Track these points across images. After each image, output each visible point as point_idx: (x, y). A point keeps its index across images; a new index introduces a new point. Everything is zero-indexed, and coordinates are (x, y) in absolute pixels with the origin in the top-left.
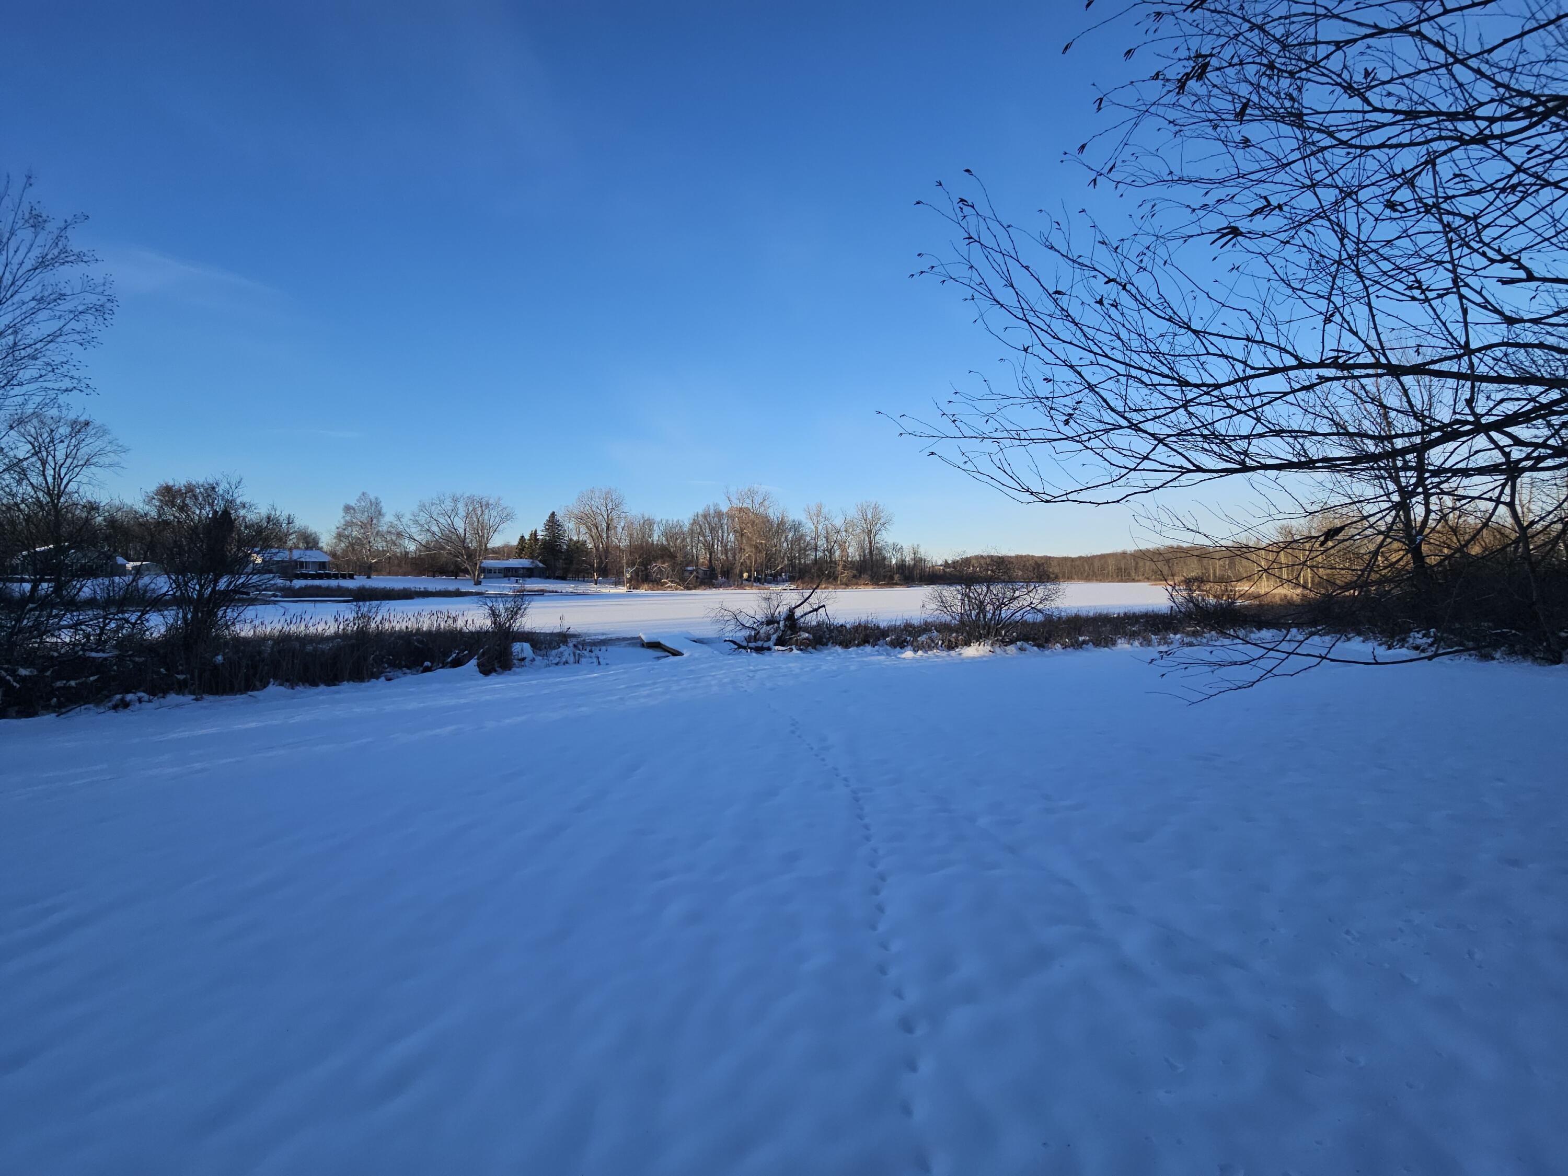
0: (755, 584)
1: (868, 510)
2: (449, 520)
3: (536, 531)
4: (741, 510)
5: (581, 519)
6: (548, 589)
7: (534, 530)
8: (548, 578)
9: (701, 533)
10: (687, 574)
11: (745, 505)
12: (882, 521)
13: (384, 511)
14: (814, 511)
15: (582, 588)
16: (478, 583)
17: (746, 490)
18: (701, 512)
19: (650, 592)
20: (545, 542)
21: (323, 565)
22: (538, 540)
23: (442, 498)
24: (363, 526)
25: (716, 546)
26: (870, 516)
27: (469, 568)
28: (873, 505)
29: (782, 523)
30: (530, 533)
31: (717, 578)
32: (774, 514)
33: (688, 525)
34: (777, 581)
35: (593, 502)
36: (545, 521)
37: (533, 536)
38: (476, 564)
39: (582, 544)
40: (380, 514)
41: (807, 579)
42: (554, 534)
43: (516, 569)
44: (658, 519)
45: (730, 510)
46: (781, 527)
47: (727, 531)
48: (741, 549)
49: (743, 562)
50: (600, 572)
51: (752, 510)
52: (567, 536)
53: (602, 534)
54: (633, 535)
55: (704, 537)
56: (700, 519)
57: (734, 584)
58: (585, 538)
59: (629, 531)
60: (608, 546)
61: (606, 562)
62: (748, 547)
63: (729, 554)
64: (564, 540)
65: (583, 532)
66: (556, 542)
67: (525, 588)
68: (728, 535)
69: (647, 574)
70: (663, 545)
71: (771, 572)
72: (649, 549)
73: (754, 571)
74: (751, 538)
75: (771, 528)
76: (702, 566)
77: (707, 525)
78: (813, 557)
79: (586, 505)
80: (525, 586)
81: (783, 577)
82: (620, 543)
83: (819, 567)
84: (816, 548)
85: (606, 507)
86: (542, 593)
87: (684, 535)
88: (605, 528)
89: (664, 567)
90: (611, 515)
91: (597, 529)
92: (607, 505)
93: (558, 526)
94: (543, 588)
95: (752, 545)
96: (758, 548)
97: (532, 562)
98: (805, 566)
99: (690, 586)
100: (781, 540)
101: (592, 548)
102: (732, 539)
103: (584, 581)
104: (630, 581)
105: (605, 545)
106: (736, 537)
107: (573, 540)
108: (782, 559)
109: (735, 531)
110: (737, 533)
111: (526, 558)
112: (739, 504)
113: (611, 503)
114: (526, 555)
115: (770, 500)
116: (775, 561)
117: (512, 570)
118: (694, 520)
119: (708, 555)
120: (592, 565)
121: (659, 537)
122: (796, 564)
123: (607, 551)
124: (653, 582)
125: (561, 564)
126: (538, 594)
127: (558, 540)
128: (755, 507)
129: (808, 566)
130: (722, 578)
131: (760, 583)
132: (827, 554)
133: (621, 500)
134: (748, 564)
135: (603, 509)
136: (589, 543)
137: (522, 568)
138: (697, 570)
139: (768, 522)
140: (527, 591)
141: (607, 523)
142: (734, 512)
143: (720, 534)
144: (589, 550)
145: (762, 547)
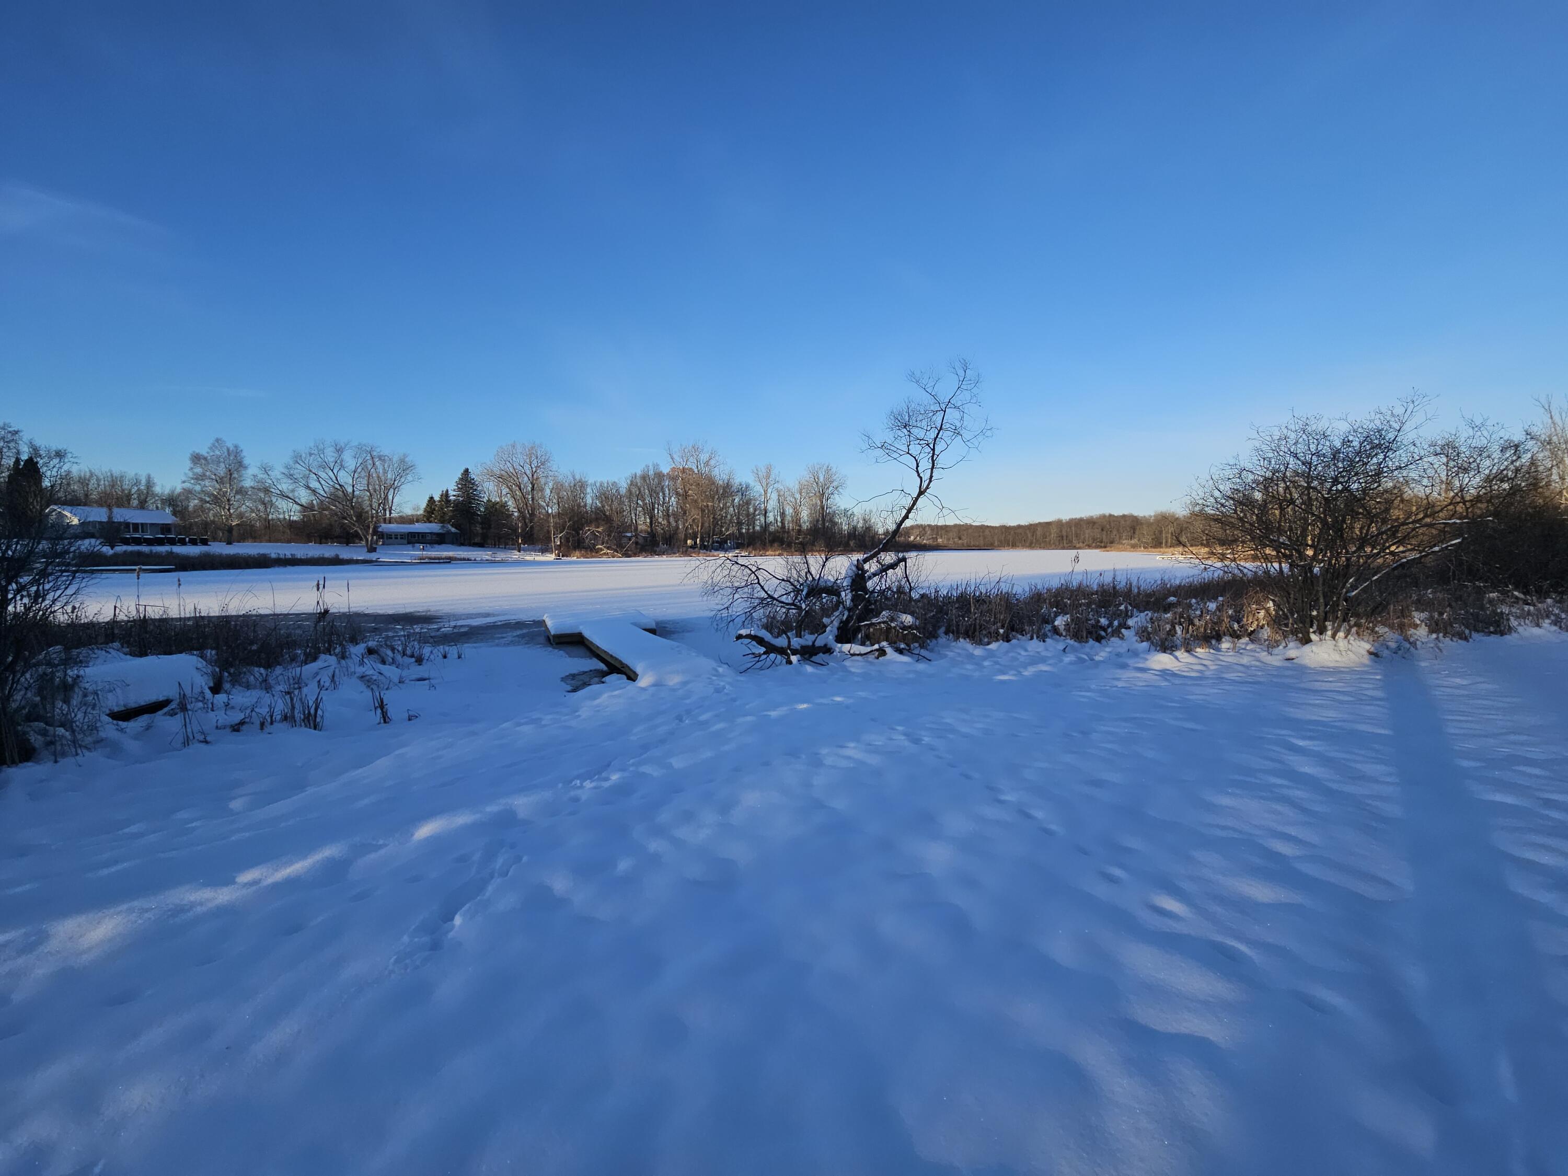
0: (701, 551)
1: (820, 472)
2: (331, 474)
3: (447, 491)
4: (684, 471)
5: (502, 479)
6: (458, 557)
7: (445, 490)
8: (462, 544)
9: (640, 496)
10: (624, 541)
11: (689, 465)
12: (835, 484)
13: (246, 461)
14: (762, 473)
15: (501, 555)
16: (372, 550)
17: (691, 446)
18: (639, 473)
19: (582, 559)
20: (457, 504)
21: (166, 528)
22: (450, 501)
23: (321, 446)
24: (221, 481)
25: (656, 510)
26: (821, 479)
27: (360, 532)
28: (825, 467)
29: (728, 486)
30: (440, 493)
31: (658, 545)
32: (720, 474)
33: (625, 485)
34: (725, 548)
35: (514, 459)
36: (457, 479)
37: (444, 497)
38: (369, 527)
39: (502, 506)
40: (240, 465)
41: (758, 545)
42: (468, 494)
43: (423, 534)
44: (591, 481)
45: (673, 469)
46: (727, 491)
47: (669, 494)
48: (685, 513)
49: (687, 527)
50: (524, 537)
51: (696, 471)
52: (484, 497)
53: (527, 496)
54: (563, 498)
55: (643, 501)
56: (638, 480)
57: (679, 551)
58: (506, 499)
59: (558, 494)
60: (533, 509)
61: (532, 527)
62: (693, 510)
63: (672, 519)
64: (481, 501)
65: (504, 493)
66: (470, 503)
67: (429, 556)
68: (670, 498)
69: (578, 540)
70: (597, 508)
71: (719, 538)
72: (581, 512)
73: (699, 536)
74: (696, 501)
75: (717, 490)
76: (641, 532)
77: (646, 487)
78: (763, 522)
79: (507, 462)
80: (430, 553)
81: (729, 544)
82: (548, 506)
83: (770, 533)
84: (766, 513)
85: (531, 465)
86: (449, 560)
87: (621, 498)
88: (530, 489)
89: (598, 532)
90: (536, 474)
91: (520, 489)
92: (531, 463)
93: (472, 484)
94: (451, 556)
95: (698, 508)
96: (704, 511)
97: (443, 527)
98: (754, 532)
99: (630, 552)
100: (728, 504)
101: (514, 510)
102: (674, 503)
103: (505, 548)
104: (559, 548)
105: (530, 508)
106: (679, 499)
107: (491, 501)
108: (729, 525)
109: (677, 494)
110: (680, 496)
111: (436, 523)
112: (682, 463)
113: (536, 460)
114: (435, 519)
115: (717, 458)
116: (722, 527)
117: (418, 536)
118: (632, 481)
119: (648, 520)
120: (515, 530)
121: (593, 500)
122: (744, 531)
123: (532, 515)
124: (586, 549)
125: (478, 528)
126: (444, 562)
127: (473, 501)
128: (699, 467)
129: (758, 531)
130: (664, 545)
131: (707, 550)
132: (779, 519)
133: (547, 458)
134: (693, 529)
135: (527, 467)
136: (511, 504)
137: (430, 533)
138: (636, 536)
139: (714, 483)
140: (430, 558)
141: (532, 483)
142: (676, 473)
143: (661, 497)
144: (511, 513)
145: (709, 511)
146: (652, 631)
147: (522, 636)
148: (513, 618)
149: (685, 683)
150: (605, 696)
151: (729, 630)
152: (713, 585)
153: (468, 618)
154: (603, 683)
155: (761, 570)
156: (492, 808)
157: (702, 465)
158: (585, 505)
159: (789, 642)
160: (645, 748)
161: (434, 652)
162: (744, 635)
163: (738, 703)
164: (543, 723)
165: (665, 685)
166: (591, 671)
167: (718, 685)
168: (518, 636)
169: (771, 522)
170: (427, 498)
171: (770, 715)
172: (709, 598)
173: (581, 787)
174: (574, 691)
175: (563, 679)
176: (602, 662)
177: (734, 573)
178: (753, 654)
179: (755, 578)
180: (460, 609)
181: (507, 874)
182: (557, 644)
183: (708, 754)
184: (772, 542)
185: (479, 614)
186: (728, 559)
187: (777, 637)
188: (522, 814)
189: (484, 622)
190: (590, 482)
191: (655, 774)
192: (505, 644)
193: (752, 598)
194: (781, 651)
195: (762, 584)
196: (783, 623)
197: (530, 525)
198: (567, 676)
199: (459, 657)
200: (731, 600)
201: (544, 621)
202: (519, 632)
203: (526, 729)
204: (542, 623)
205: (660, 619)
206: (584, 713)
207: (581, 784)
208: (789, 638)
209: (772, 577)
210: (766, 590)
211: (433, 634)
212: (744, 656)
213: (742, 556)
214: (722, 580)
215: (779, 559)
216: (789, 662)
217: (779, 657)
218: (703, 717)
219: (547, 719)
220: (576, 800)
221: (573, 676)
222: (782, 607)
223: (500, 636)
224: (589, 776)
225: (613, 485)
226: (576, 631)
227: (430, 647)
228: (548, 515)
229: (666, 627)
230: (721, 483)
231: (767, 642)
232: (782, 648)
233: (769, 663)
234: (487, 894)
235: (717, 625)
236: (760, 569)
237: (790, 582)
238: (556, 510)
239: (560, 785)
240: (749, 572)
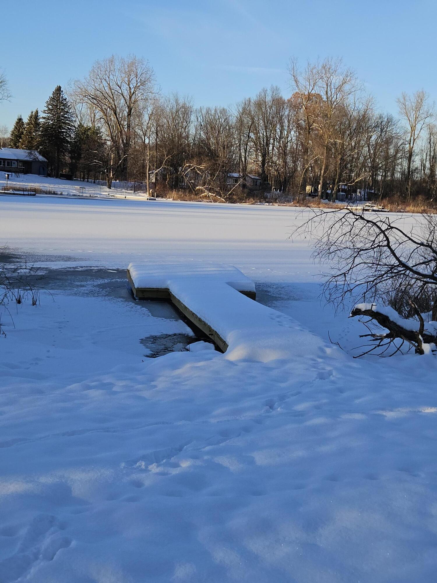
0: (322, 201)
3: (37, 112)
4: (309, 97)
5: (97, 101)
6: (44, 189)
7: (34, 111)
8: (49, 175)
9: (253, 127)
10: (230, 182)
11: (317, 91)
14: (411, 102)
15: (90, 191)
17: (321, 66)
18: (254, 98)
19: (179, 202)
20: (47, 128)
22: (39, 124)
25: (271, 148)
29: (363, 119)
30: (29, 114)
34: (351, 199)
35: (111, 77)
36: (47, 99)
37: (33, 119)
39: (94, 132)
42: (59, 117)
43: (9, 161)
44: (196, 106)
45: (296, 95)
47: (288, 127)
48: (306, 151)
49: (307, 170)
50: (116, 171)
51: (325, 98)
52: (75, 121)
53: (122, 122)
54: (163, 126)
55: (256, 134)
56: (252, 109)
57: (294, 199)
58: (99, 125)
59: (157, 121)
60: (128, 139)
61: (125, 160)
62: (316, 148)
63: (289, 159)
64: (72, 126)
65: (97, 117)
66: (60, 127)
67: (14, 186)
68: (289, 132)
69: (177, 178)
70: (201, 141)
71: (346, 185)
72: (181, 144)
73: (321, 182)
74: (321, 137)
75: (349, 124)
76: (250, 173)
77: (261, 117)
78: (406, 168)
79: (103, 81)
80: (14, 183)
81: (358, 194)
82: (145, 136)
83: (414, 183)
84: (411, 155)
85: (129, 85)
86: (34, 193)
87: (229, 129)
88: (126, 114)
89: (200, 169)
90: (134, 96)
91: (116, 114)
92: (129, 82)
93: (63, 106)
94: (37, 188)
95: (323, 146)
96: (331, 150)
97: (30, 154)
98: (392, 180)
99: (235, 197)
100: (362, 142)
101: (108, 138)
102: (294, 138)
103: (94, 182)
104: (154, 185)
105: (124, 137)
106: (300, 134)
107: (83, 126)
108: (361, 169)
109: (299, 126)
110: (301, 129)
111: (23, 148)
112: (308, 87)
113: (135, 79)
114: (22, 144)
115: (353, 82)
116: (351, 171)
117: (4, 162)
118: (244, 109)
119: (260, 159)
120: (106, 162)
121: (196, 130)
122: (379, 178)
123: (127, 145)
124: (185, 189)
125: (67, 158)
126: (28, 195)
127: (63, 125)
128: (329, 93)
129: (398, 180)
130: (276, 190)
131: (329, 200)
132: (428, 165)
133: (148, 76)
134: (315, 172)
135: (125, 87)
136: (104, 131)
137: (17, 160)
138: (244, 177)
139: (346, 115)
140: (14, 189)
141: (129, 107)
142: (300, 100)
143: (278, 131)
144: (103, 141)
145: (336, 150)
146: (251, 295)
147: (103, 286)
148: (94, 264)
149: (283, 362)
150: (188, 366)
151: (345, 302)
152: (330, 244)
153: (47, 260)
154: (188, 350)
155: (394, 230)
156: (46, 480)
157: (333, 91)
158: (187, 137)
159: (422, 325)
160: (225, 434)
161: (8, 295)
162: (363, 310)
163: (345, 395)
164: (114, 389)
165: (257, 362)
166: (175, 335)
167: (324, 369)
168: (98, 286)
169: (417, 168)
170: (15, 120)
171: (386, 416)
172: (322, 260)
173: (146, 470)
174: (153, 356)
175: (142, 341)
176: (189, 326)
177: (357, 231)
178: (373, 335)
179: (385, 239)
180: (40, 250)
181: (53, 558)
182: (140, 299)
183: (299, 453)
184: (415, 195)
185: (60, 257)
186: (351, 212)
187: (407, 317)
188: (77, 491)
189: (64, 267)
190: (195, 108)
191: (232, 468)
192: (83, 293)
193: (378, 264)
194: (410, 336)
195: (393, 247)
196: (416, 300)
197: (123, 157)
198: (147, 338)
199: (34, 304)
200: (350, 265)
201: (129, 271)
202: (100, 282)
203: (95, 394)
204: (126, 273)
205: (262, 281)
206: (161, 383)
207: (147, 467)
208: (422, 320)
209: (407, 239)
210: (398, 255)
211: (8, 275)
212: (361, 336)
213: (373, 211)
214: (340, 239)
215: (419, 217)
216: (420, 351)
217: (406, 343)
218: (301, 407)
219: (118, 387)
220: (138, 484)
221: (154, 339)
222: (417, 279)
223: (79, 283)
224: (156, 459)
225: (221, 112)
226: (163, 286)
227: (4, 288)
228: (145, 146)
229: (268, 292)
230: (355, 114)
231: (392, 322)
232: (412, 332)
233: (392, 348)
234: (28, 577)
235: (330, 294)
236: (392, 228)
237: (430, 247)
238: (154, 141)
239: (123, 465)
240: (377, 231)
